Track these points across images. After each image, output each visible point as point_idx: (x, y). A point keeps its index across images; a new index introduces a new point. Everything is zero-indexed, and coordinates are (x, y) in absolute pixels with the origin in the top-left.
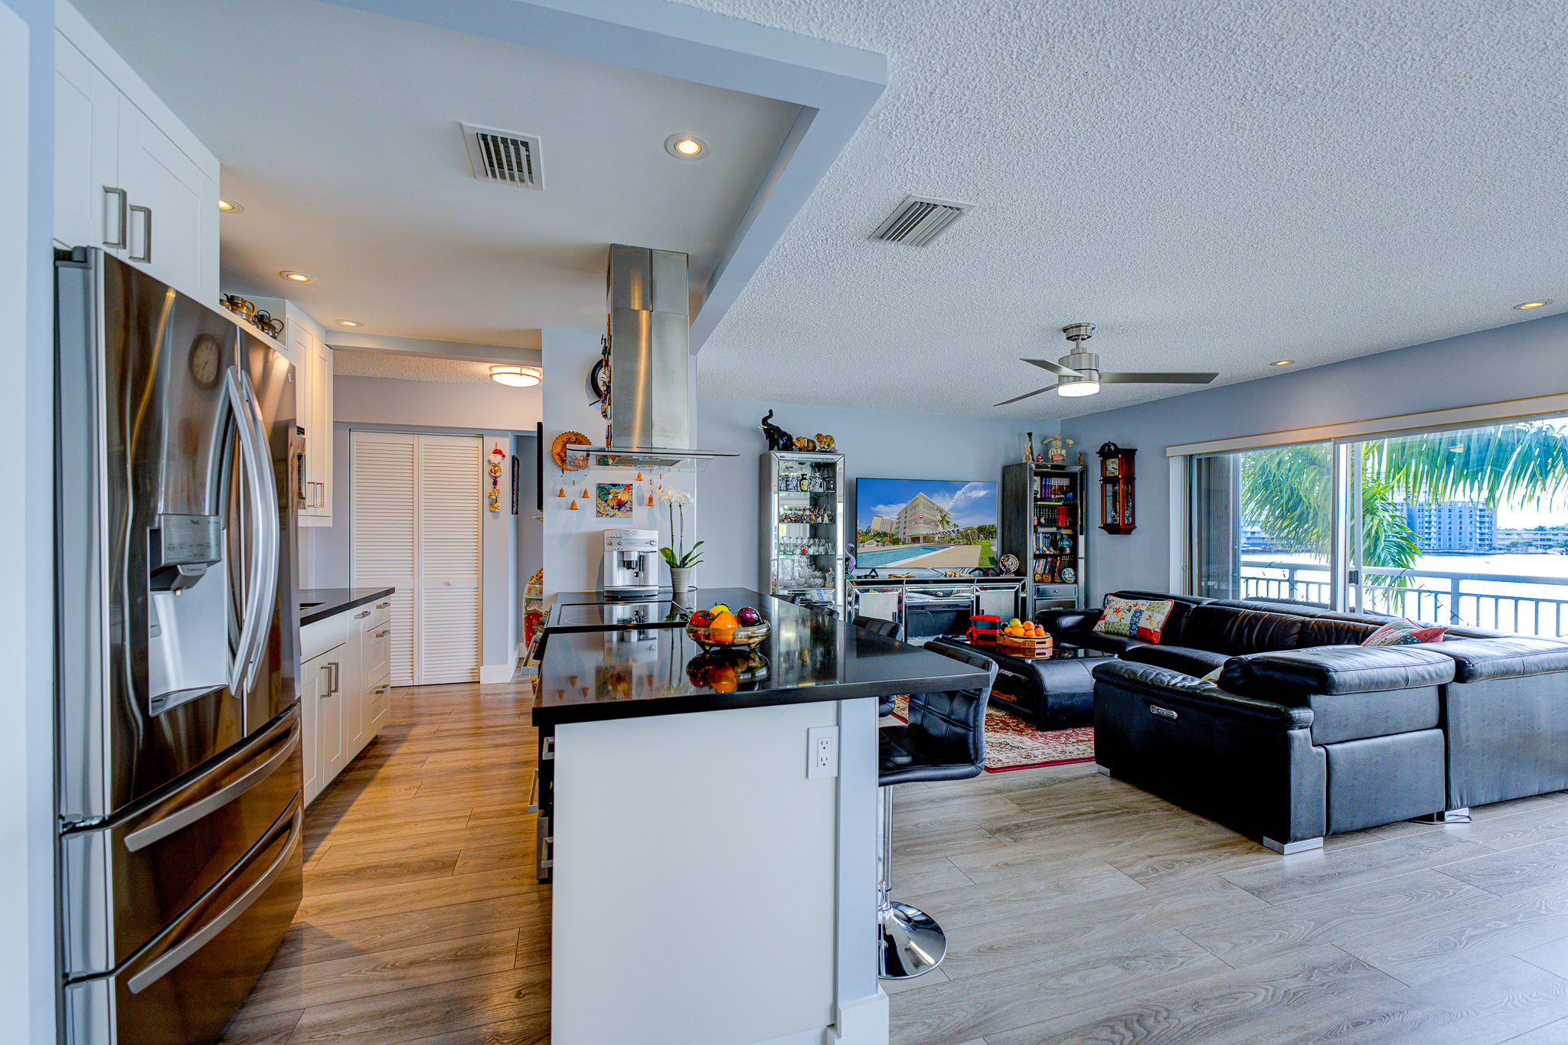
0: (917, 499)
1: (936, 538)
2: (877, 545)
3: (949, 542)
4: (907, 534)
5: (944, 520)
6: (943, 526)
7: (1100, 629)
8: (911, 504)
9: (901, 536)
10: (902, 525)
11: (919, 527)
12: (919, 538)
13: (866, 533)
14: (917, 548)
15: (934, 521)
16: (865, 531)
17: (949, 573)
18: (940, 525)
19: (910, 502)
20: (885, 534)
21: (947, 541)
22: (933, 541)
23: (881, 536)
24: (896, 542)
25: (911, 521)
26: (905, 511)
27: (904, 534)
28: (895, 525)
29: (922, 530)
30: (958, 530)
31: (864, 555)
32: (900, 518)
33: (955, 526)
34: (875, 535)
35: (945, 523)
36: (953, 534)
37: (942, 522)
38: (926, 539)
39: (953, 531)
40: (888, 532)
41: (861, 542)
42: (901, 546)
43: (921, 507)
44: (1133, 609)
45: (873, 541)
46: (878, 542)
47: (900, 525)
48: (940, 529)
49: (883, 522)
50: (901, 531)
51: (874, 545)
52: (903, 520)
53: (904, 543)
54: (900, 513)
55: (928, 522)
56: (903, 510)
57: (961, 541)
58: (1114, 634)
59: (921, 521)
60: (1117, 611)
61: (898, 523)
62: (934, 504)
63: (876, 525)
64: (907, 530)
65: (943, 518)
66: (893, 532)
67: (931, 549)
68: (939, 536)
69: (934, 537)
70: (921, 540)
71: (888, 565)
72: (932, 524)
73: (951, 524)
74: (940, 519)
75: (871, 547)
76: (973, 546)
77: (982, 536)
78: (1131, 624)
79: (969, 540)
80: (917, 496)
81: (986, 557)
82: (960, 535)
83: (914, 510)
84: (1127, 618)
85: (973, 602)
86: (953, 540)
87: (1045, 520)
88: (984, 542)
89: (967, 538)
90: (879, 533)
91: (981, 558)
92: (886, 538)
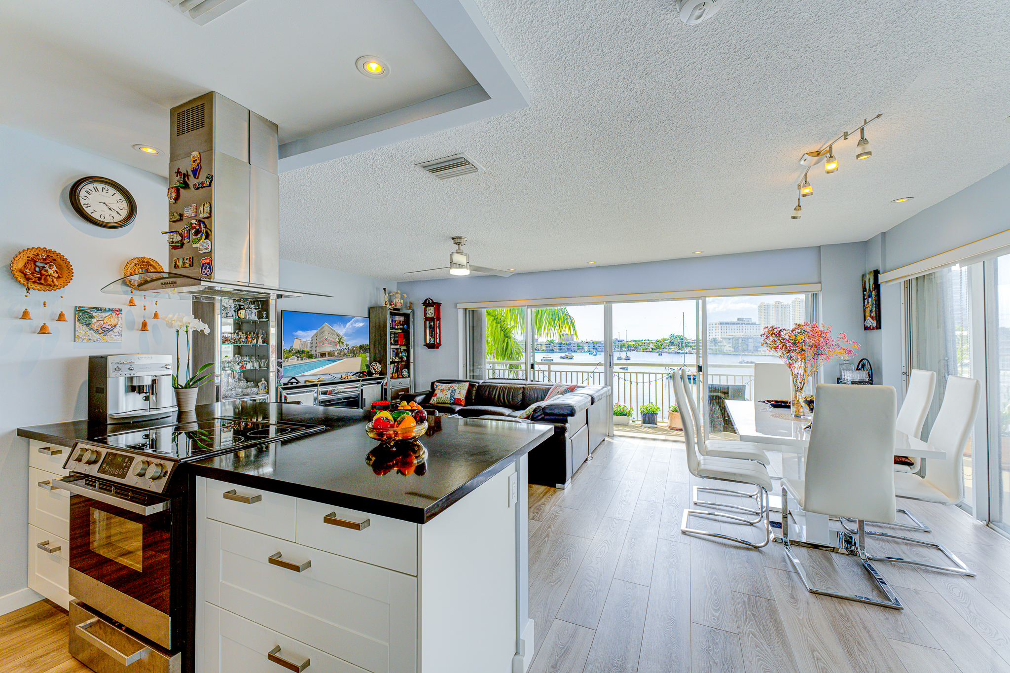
0: (324, 327)
1: (336, 353)
2: (298, 360)
3: (344, 356)
4: (317, 351)
5: (340, 342)
6: (340, 345)
7: (434, 402)
8: (320, 331)
9: (313, 353)
10: (314, 345)
11: (325, 346)
12: (325, 354)
13: (290, 351)
14: (325, 361)
15: (334, 342)
16: (288, 349)
17: (344, 377)
18: (338, 345)
19: (319, 329)
20: (303, 352)
21: (342, 355)
22: (334, 355)
23: (300, 353)
24: (310, 357)
25: (320, 342)
26: (316, 335)
27: (316, 351)
28: (309, 345)
29: (327, 348)
30: (348, 348)
32: (313, 340)
33: (347, 345)
34: (296, 353)
35: (341, 343)
36: (346, 351)
37: (339, 342)
38: (330, 354)
39: (346, 348)
40: (305, 350)
41: (286, 358)
42: (314, 360)
43: (326, 333)
44: (451, 389)
45: (295, 356)
46: (298, 357)
47: (313, 345)
48: (338, 347)
49: (302, 343)
50: (314, 349)
51: (296, 360)
52: (315, 341)
53: (316, 358)
54: (313, 337)
55: (330, 343)
56: (315, 335)
57: (350, 355)
58: (441, 403)
59: (327, 342)
60: (442, 391)
61: (312, 344)
62: (334, 331)
63: (297, 345)
64: (318, 348)
65: (340, 340)
66: (308, 350)
67: (331, 361)
68: (338, 352)
69: (334, 353)
70: (327, 356)
71: (306, 374)
72: (333, 344)
73: (344, 344)
74: (338, 341)
75: (293, 361)
76: (357, 358)
77: (361, 351)
78: (451, 397)
79: (354, 354)
80: (324, 325)
81: (364, 364)
82: (350, 352)
83: (321, 335)
84: (448, 394)
85: (359, 394)
86: (345, 354)
87: (394, 341)
88: (363, 355)
89: (353, 353)
90: (299, 351)
91: (362, 365)
92: (304, 354)
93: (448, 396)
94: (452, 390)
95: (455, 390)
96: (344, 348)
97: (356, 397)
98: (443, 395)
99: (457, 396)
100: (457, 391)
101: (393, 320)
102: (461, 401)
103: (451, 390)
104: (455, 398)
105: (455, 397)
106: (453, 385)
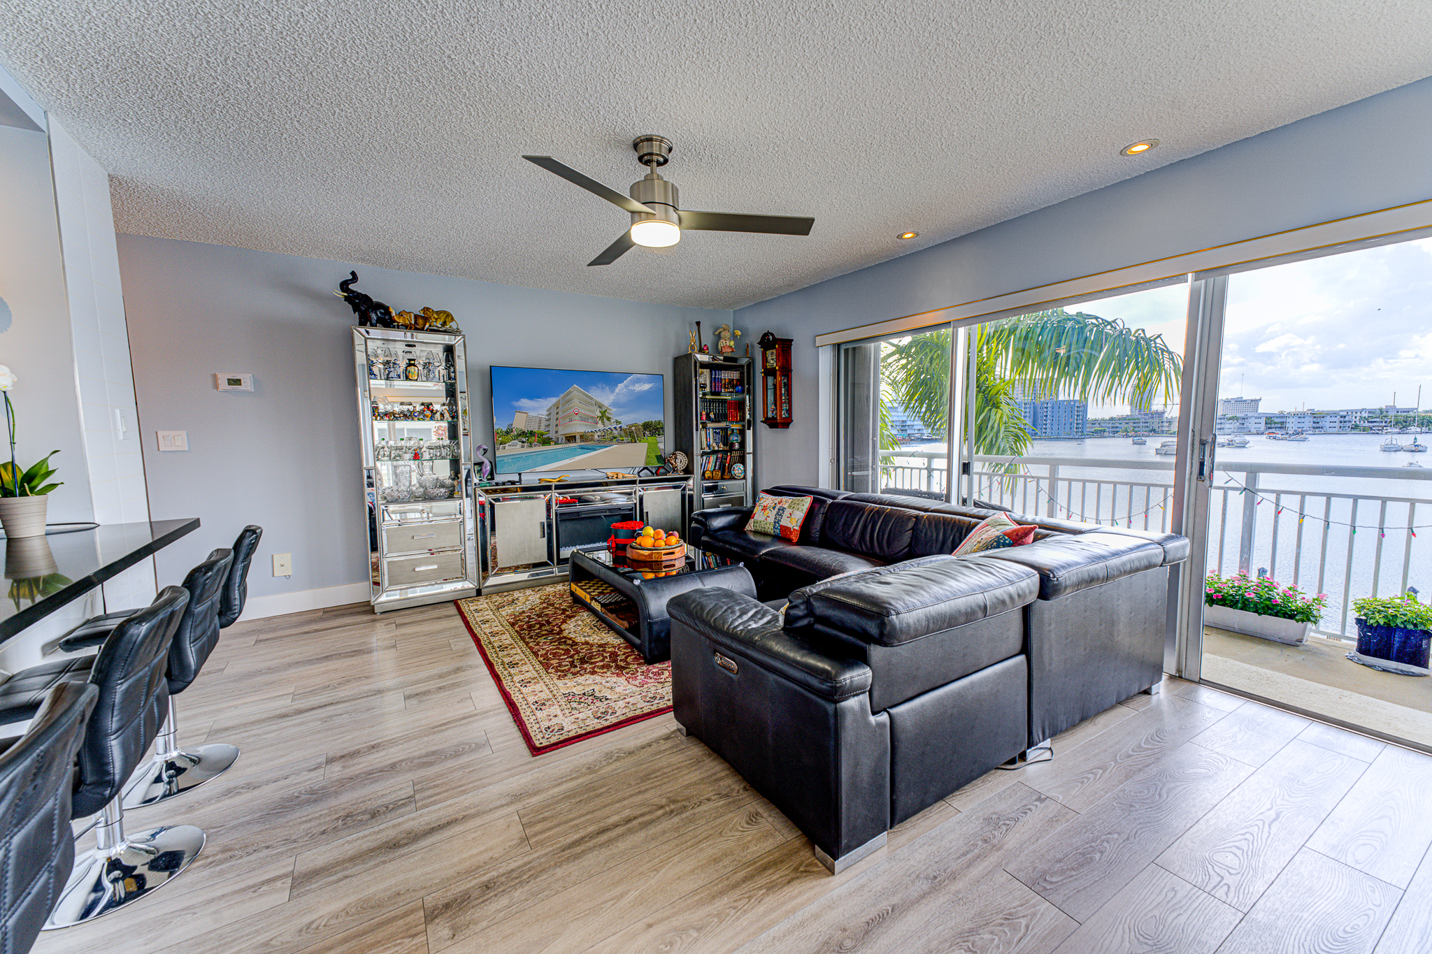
0: (570, 392)
1: (596, 437)
2: (522, 447)
3: (611, 440)
4: (560, 433)
5: (604, 416)
6: (603, 423)
7: (750, 529)
8: (563, 398)
9: (552, 435)
10: (553, 422)
11: (575, 424)
12: (575, 437)
13: (507, 433)
15: (592, 418)
16: (505, 430)
17: (610, 475)
18: (600, 422)
19: (562, 395)
20: (532, 433)
21: (608, 439)
22: (592, 440)
23: (527, 436)
24: (546, 442)
25: (564, 418)
26: (557, 406)
27: (556, 432)
28: (544, 423)
29: (579, 428)
30: (621, 427)
32: (550, 414)
33: (617, 422)
34: (519, 435)
35: (605, 419)
36: (615, 432)
37: (601, 418)
38: (584, 437)
39: (615, 428)
40: (536, 430)
41: (500, 444)
42: (552, 447)
43: (576, 401)
44: (778, 506)
45: (516, 441)
46: (523, 442)
47: (551, 422)
48: (600, 426)
49: (529, 419)
50: (552, 429)
51: (518, 446)
52: (554, 417)
53: (556, 443)
54: (550, 408)
55: (584, 419)
56: (554, 405)
57: (624, 439)
58: (760, 533)
59: (577, 417)
60: (765, 508)
61: (549, 420)
62: (591, 398)
63: (520, 423)
64: (560, 428)
65: (603, 414)
66: (542, 429)
67: (587, 449)
68: (599, 434)
69: (593, 436)
70: (578, 439)
71: (538, 469)
72: (590, 421)
73: (612, 421)
74: (600, 415)
75: (513, 448)
76: (638, 444)
77: (647, 433)
78: (775, 522)
79: (633, 437)
80: (571, 389)
81: (653, 455)
82: (622, 433)
83: (567, 406)
84: (772, 516)
85: (636, 504)
86: (615, 438)
87: (715, 415)
88: (650, 439)
89: (631, 435)
90: (524, 432)
91: (648, 457)
92: (533, 438)
93: (771, 520)
94: (779, 509)
95: (783, 509)
96: (612, 427)
97: (631, 510)
98: (763, 519)
99: (785, 522)
100: (787, 513)
101: (715, 378)
102: (791, 533)
103: (776, 510)
104: (782, 526)
105: (781, 523)
106: (785, 498)
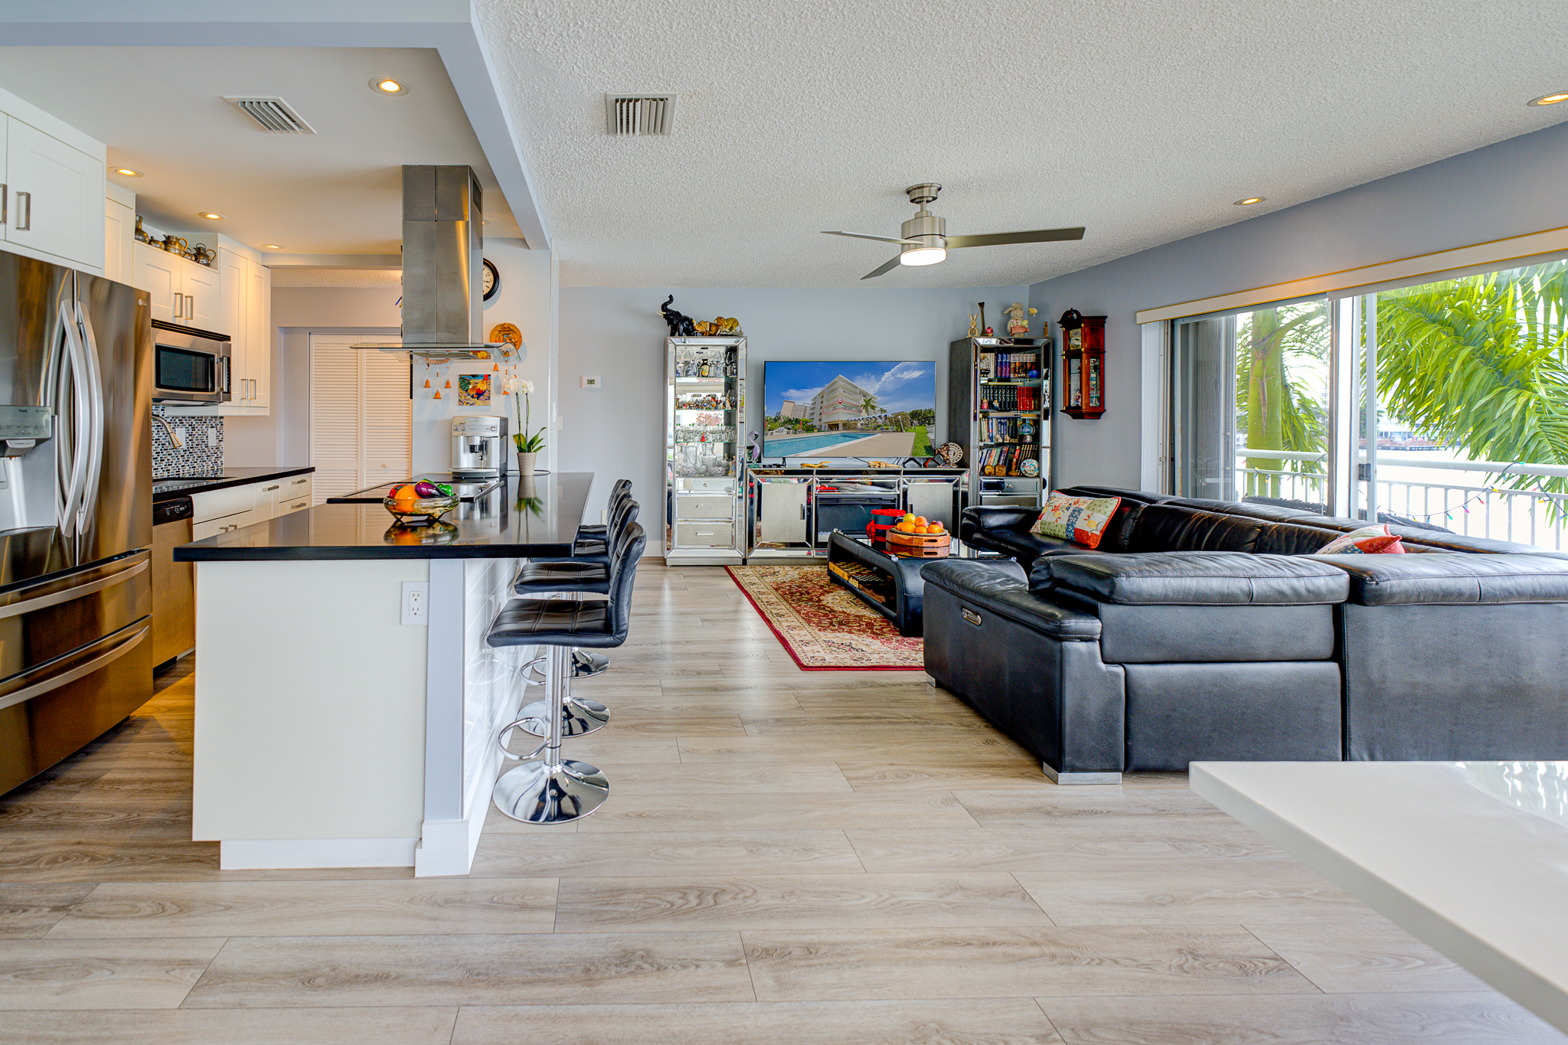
0: (835, 382)
1: (859, 425)
2: (788, 433)
3: (875, 429)
4: (823, 420)
5: (868, 405)
6: (867, 411)
7: (1036, 531)
8: (828, 388)
9: (816, 423)
10: (817, 411)
11: (839, 412)
12: (838, 425)
13: (775, 420)
14: (836, 436)
15: (856, 406)
16: (774, 417)
17: (872, 463)
18: (864, 411)
19: (827, 385)
20: (797, 421)
21: (871, 428)
22: (854, 428)
23: (792, 423)
24: (810, 429)
25: (828, 407)
26: (821, 396)
27: (820, 420)
28: (808, 412)
29: (842, 416)
30: (886, 416)
31: (772, 443)
32: (815, 403)
33: (882, 411)
34: (785, 422)
35: (869, 407)
36: (879, 420)
37: (865, 407)
38: (846, 425)
39: (880, 417)
40: (801, 418)
41: (769, 430)
42: (816, 434)
43: (841, 391)
44: (1073, 507)
45: (783, 428)
46: (789, 429)
47: (815, 411)
48: (864, 414)
49: (795, 408)
50: (816, 417)
51: (785, 433)
52: (818, 405)
53: (819, 431)
54: (815, 398)
55: (849, 407)
56: (819, 395)
57: (889, 427)
58: (1050, 536)
59: (841, 406)
60: (1057, 509)
61: (813, 409)
62: (856, 388)
63: (787, 411)
64: (824, 416)
65: (868, 403)
66: (807, 418)
67: (850, 437)
68: (862, 422)
69: (856, 424)
70: (841, 427)
71: (801, 454)
72: (853, 409)
73: (877, 409)
74: (864, 403)
75: (780, 434)
76: (904, 433)
77: (915, 422)
78: (1068, 525)
79: (900, 426)
80: (836, 379)
81: (921, 446)
82: (887, 421)
83: (831, 395)
84: (1064, 517)
85: (899, 495)
86: (879, 426)
87: (1000, 403)
88: (919, 429)
89: (897, 424)
90: (790, 420)
91: (915, 447)
92: (798, 425)
93: (1064, 521)
94: (1074, 511)
95: (1080, 511)
96: (876, 416)
97: (893, 501)
98: (1054, 520)
99: (1080, 524)
100: (1084, 515)
101: (1002, 363)
102: (1089, 538)
103: (1071, 511)
104: (1077, 530)
105: (1076, 526)
106: (1082, 499)
